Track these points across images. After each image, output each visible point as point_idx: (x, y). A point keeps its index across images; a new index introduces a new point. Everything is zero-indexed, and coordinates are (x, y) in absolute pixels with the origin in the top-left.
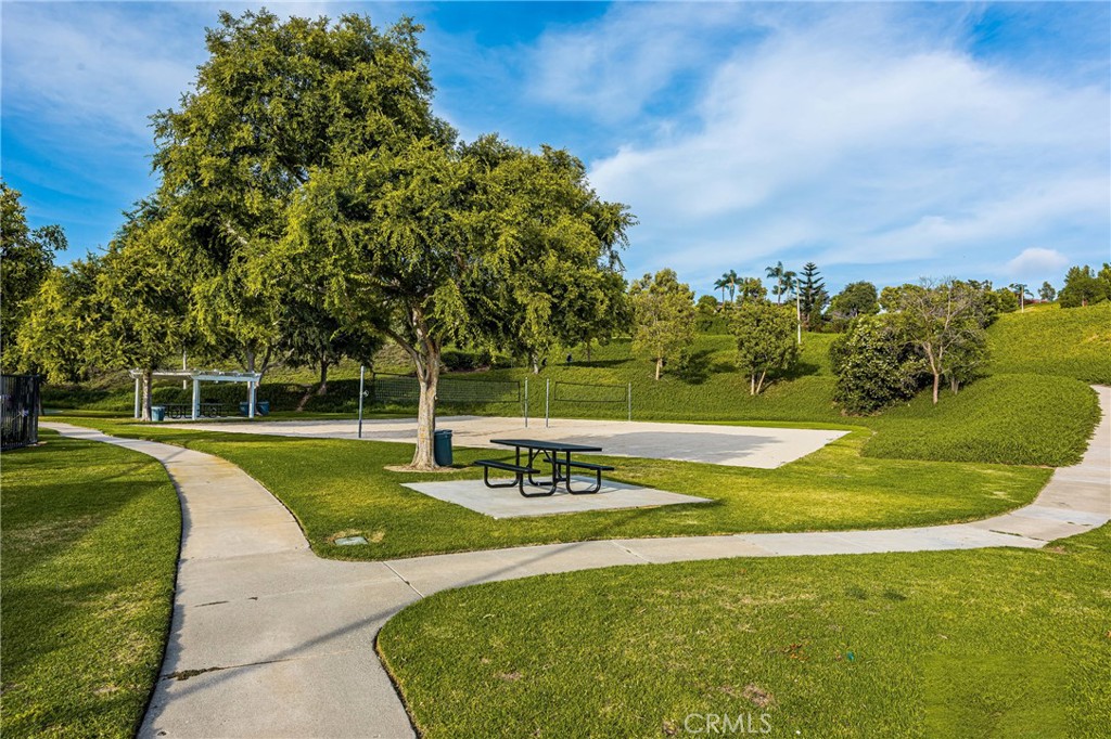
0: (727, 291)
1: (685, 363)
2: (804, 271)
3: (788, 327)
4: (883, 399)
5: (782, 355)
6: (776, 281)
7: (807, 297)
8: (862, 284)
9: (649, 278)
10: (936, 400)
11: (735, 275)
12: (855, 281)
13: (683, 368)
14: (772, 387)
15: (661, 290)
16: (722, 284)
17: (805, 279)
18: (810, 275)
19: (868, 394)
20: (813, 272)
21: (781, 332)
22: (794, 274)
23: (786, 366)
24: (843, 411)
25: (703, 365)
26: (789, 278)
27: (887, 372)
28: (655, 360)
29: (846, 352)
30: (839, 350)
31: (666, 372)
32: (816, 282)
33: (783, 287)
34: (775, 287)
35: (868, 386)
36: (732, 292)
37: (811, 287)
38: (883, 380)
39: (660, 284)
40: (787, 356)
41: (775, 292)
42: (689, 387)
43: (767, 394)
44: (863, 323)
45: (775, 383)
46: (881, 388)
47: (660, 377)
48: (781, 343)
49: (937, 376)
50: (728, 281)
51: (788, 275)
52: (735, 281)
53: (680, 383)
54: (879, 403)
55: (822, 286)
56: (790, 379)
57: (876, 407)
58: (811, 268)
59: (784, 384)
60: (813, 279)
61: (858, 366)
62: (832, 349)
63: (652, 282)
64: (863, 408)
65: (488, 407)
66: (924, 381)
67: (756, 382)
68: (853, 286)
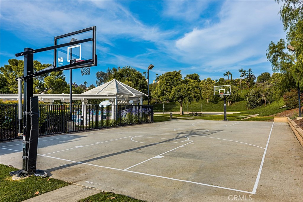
0: (227, 76)
1: (213, 99)
2: (248, 71)
3: (236, 91)
4: (255, 106)
5: (235, 97)
6: (241, 73)
7: (249, 78)
8: (266, 73)
9: (205, 80)
10: (265, 106)
11: (229, 72)
12: (264, 72)
13: (213, 100)
14: (233, 104)
15: (208, 82)
16: (226, 75)
17: (248, 73)
18: (250, 72)
19: (252, 105)
20: (250, 71)
21: (235, 92)
22: (246, 71)
23: (236, 99)
24: (248, 109)
25: (218, 99)
26: (245, 72)
27: (255, 100)
28: (207, 98)
29: (248, 96)
30: (246, 96)
31: (209, 101)
32: (251, 74)
33: (243, 75)
34: (241, 75)
35: (251, 103)
36: (228, 77)
37: (250, 75)
38: (255, 102)
39: (208, 81)
40: (236, 97)
41: (241, 76)
42: (214, 104)
43: (232, 105)
44: (251, 90)
45: (234, 103)
46: (254, 103)
47: (208, 102)
48: (234, 94)
49: (265, 101)
50: (227, 74)
51: (244, 71)
52: (229, 74)
53: (213, 103)
54: (254, 107)
55: (253, 75)
56: (237, 102)
57: (254, 108)
58: (250, 70)
59: (236, 103)
60: (251, 73)
61: (250, 99)
62: (245, 95)
63: (206, 81)
64: (251, 108)
65: (172, 110)
66: (263, 102)
67: (229, 103)
68: (263, 74)
